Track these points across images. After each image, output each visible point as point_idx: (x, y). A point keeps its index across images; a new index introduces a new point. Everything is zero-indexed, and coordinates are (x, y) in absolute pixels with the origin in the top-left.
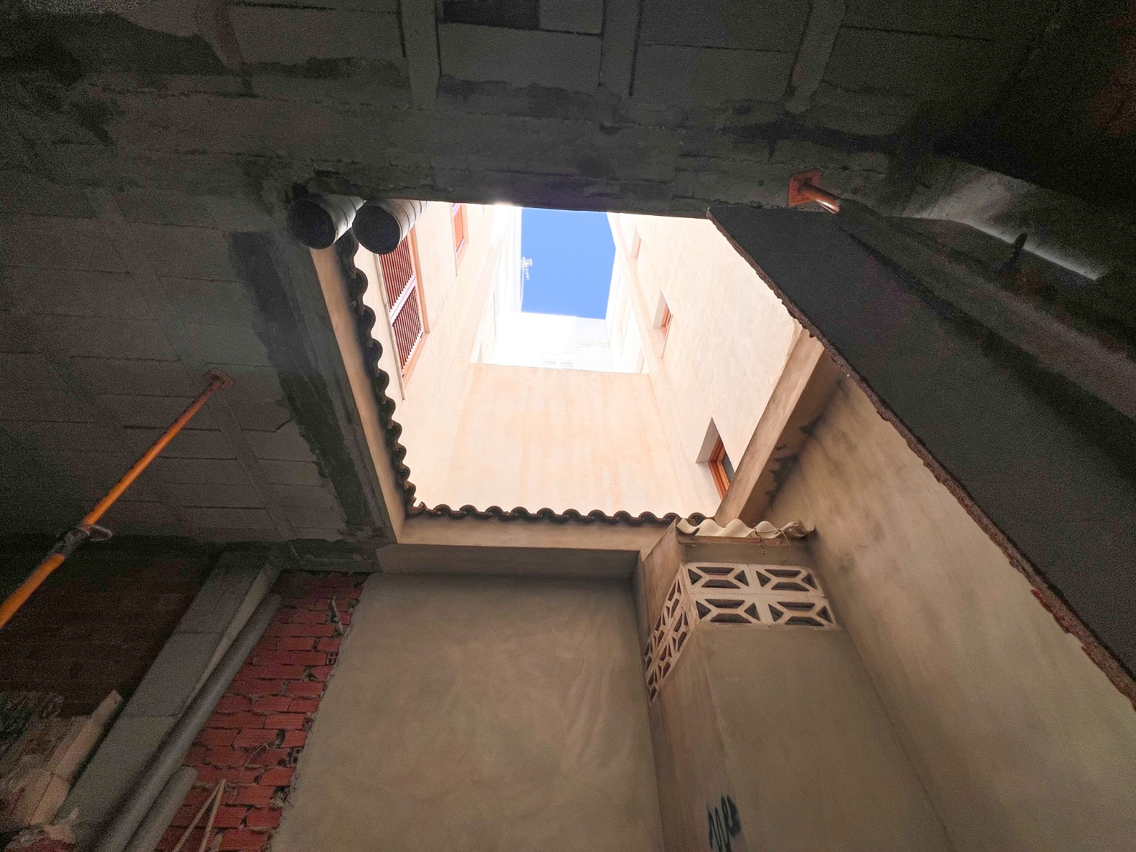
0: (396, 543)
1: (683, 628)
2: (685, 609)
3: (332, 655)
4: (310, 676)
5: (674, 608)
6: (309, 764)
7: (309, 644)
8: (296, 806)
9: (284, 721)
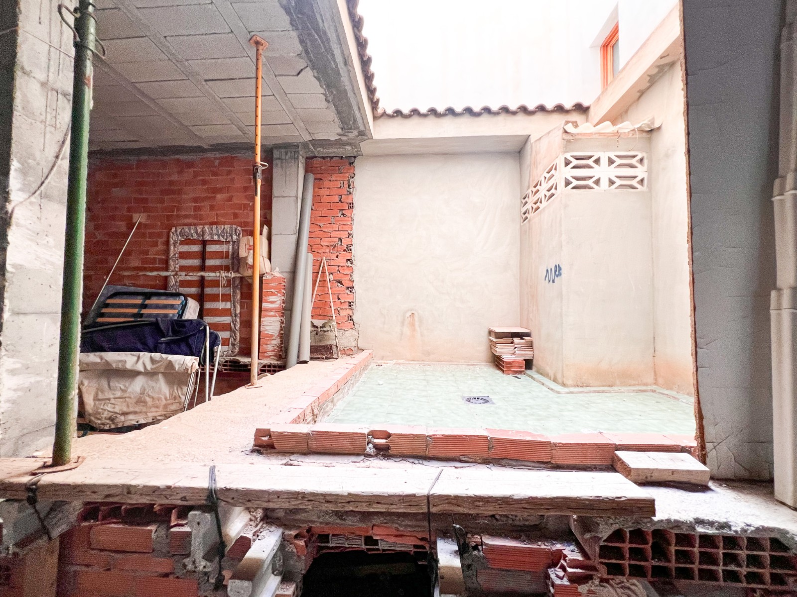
0: (372, 139)
1: (553, 191)
2: (557, 181)
3: (350, 204)
4: (343, 214)
5: (550, 178)
6: (357, 251)
7: (337, 199)
8: (358, 266)
9: (339, 234)
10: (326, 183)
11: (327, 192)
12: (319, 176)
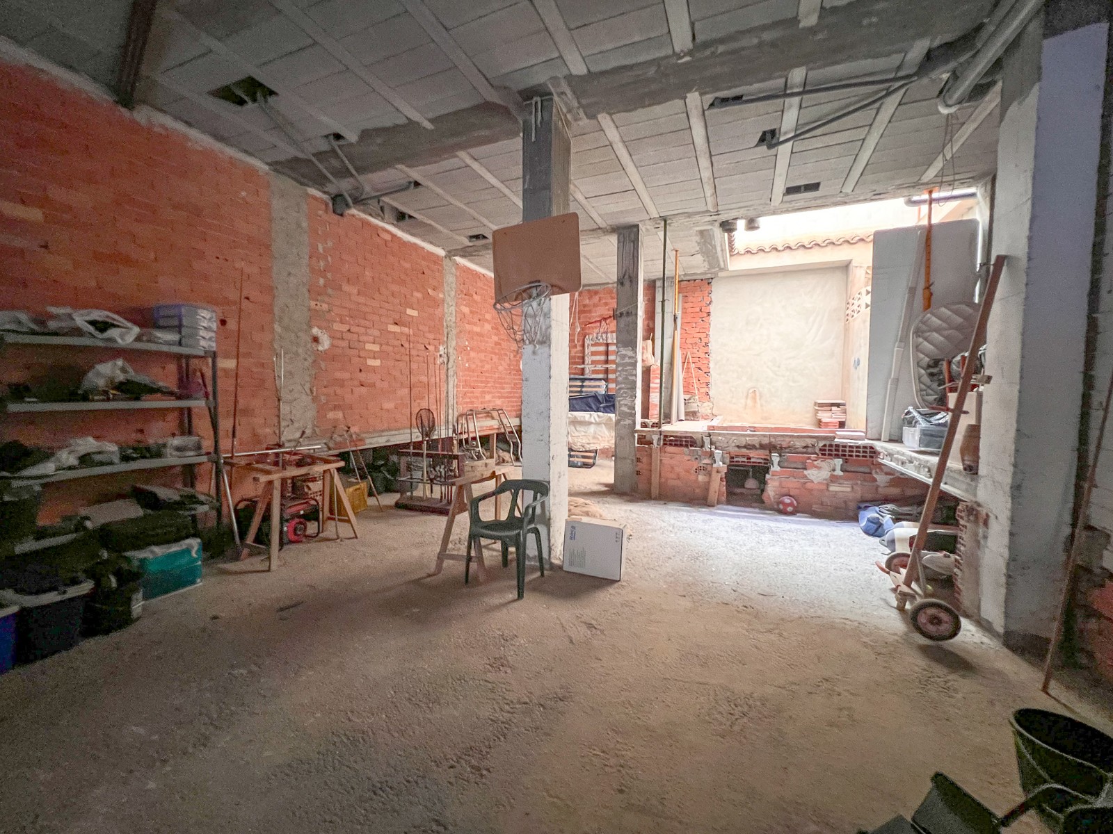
0: (729, 269)
1: (860, 309)
2: (862, 303)
3: (708, 313)
4: (703, 321)
5: (859, 299)
6: (713, 346)
7: (698, 310)
8: (713, 357)
9: (699, 335)
10: (690, 299)
11: (691, 305)
12: (685, 294)
